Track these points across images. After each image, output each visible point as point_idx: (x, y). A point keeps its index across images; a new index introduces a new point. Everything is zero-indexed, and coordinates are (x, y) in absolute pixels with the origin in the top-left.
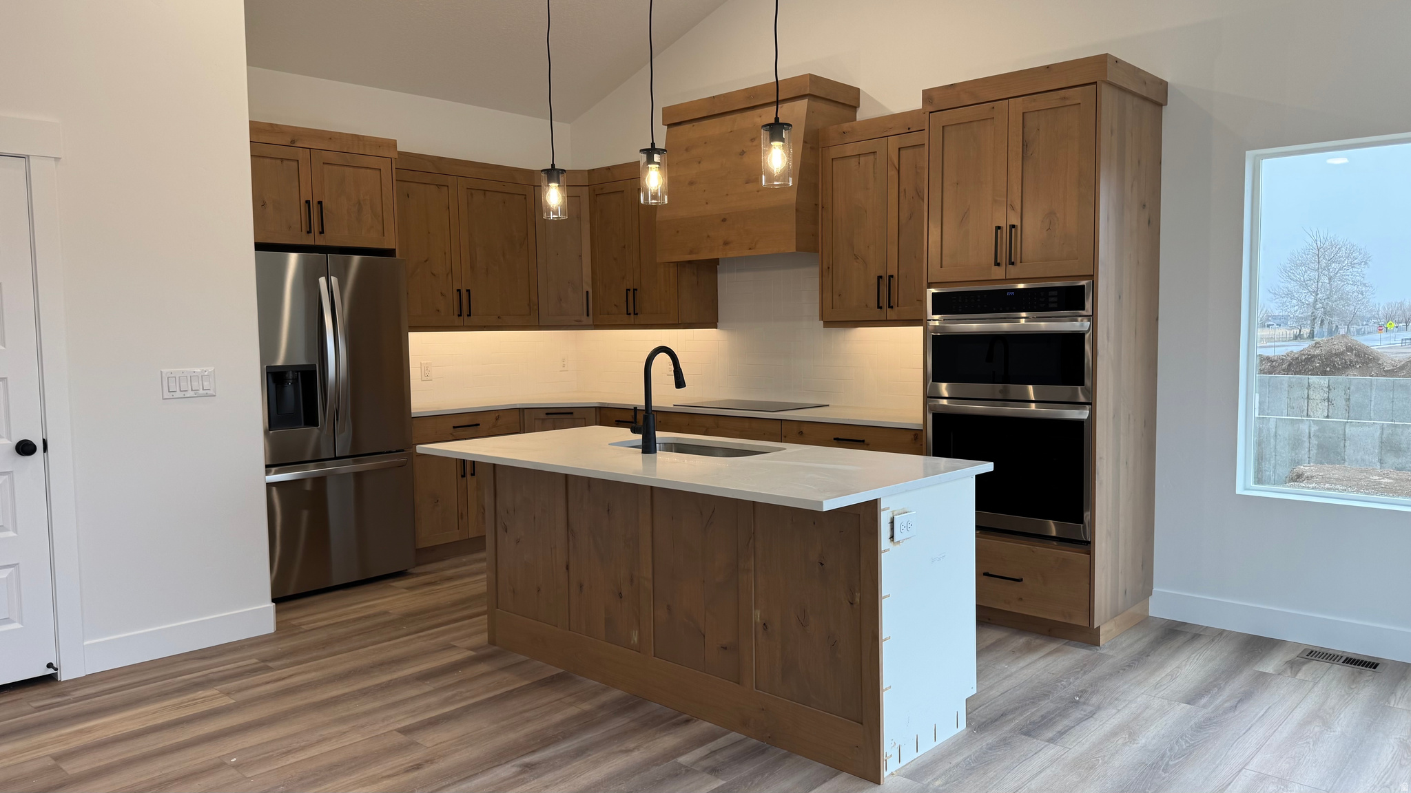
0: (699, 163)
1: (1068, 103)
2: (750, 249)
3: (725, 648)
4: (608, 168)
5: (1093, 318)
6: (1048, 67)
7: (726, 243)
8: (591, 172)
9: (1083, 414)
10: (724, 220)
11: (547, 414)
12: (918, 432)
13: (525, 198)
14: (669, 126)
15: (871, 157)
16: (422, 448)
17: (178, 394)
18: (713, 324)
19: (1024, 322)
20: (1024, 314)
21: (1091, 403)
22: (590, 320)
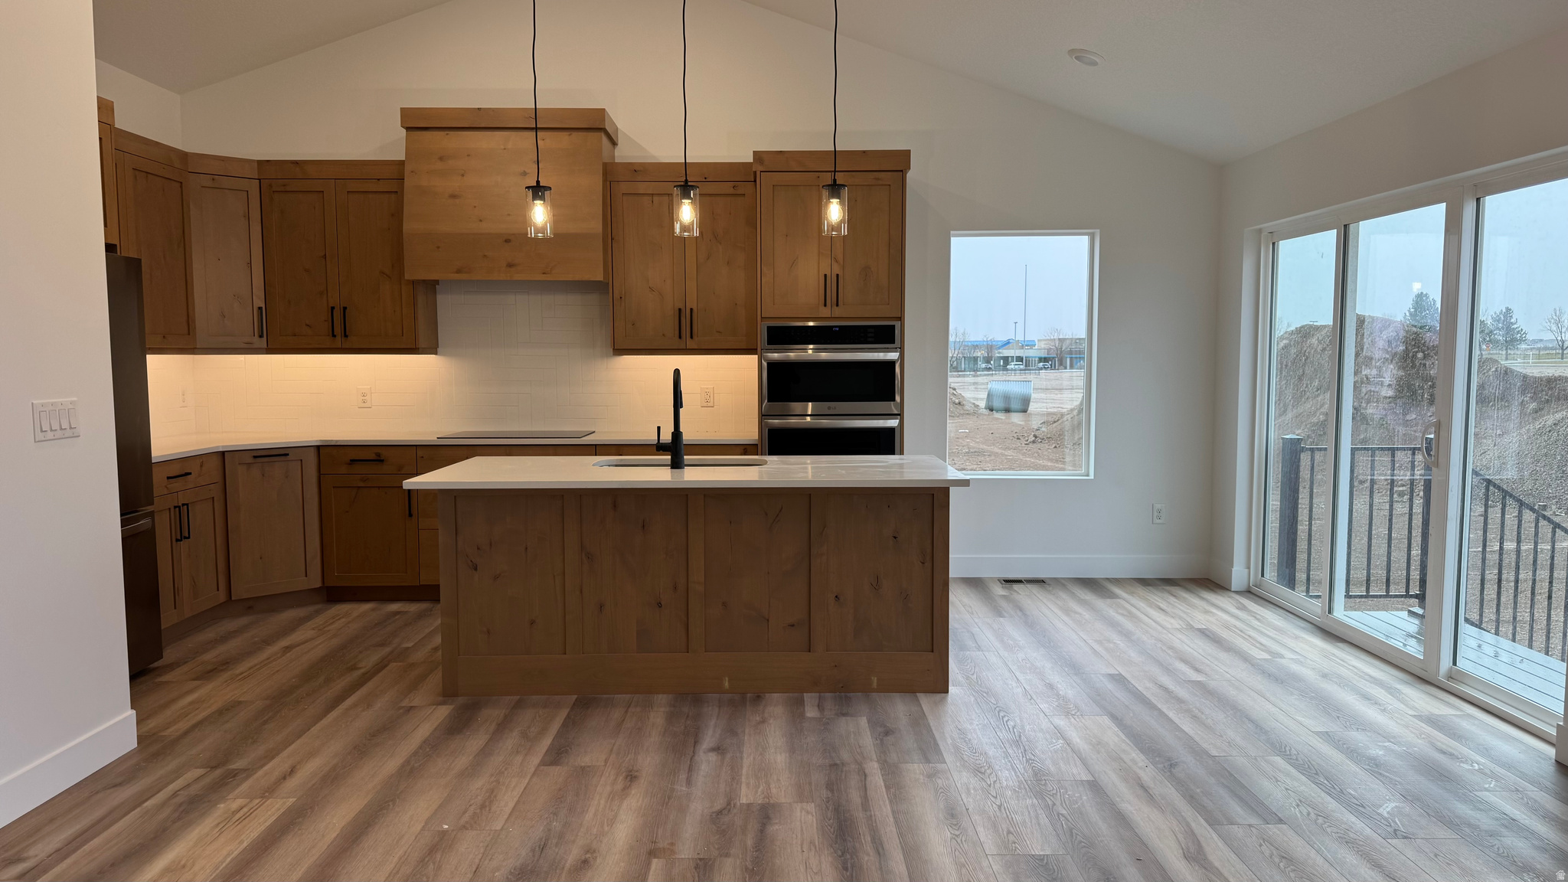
0: (463, 175)
1: (880, 182)
2: (544, 273)
3: (793, 626)
4: (296, 163)
5: (901, 349)
6: (864, 152)
7: (510, 265)
8: (262, 164)
9: (893, 423)
10: (507, 241)
11: (255, 457)
12: (746, 446)
13: (181, 187)
14: (408, 129)
15: (666, 198)
16: (413, 483)
17: (50, 435)
18: (432, 349)
19: (810, 352)
20: (811, 346)
21: (900, 415)
22: (263, 343)
